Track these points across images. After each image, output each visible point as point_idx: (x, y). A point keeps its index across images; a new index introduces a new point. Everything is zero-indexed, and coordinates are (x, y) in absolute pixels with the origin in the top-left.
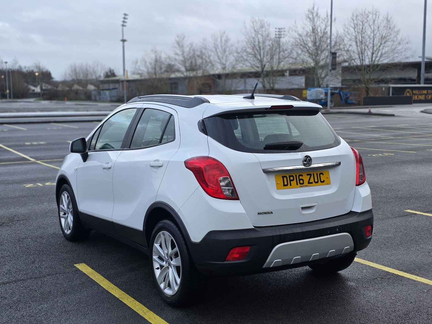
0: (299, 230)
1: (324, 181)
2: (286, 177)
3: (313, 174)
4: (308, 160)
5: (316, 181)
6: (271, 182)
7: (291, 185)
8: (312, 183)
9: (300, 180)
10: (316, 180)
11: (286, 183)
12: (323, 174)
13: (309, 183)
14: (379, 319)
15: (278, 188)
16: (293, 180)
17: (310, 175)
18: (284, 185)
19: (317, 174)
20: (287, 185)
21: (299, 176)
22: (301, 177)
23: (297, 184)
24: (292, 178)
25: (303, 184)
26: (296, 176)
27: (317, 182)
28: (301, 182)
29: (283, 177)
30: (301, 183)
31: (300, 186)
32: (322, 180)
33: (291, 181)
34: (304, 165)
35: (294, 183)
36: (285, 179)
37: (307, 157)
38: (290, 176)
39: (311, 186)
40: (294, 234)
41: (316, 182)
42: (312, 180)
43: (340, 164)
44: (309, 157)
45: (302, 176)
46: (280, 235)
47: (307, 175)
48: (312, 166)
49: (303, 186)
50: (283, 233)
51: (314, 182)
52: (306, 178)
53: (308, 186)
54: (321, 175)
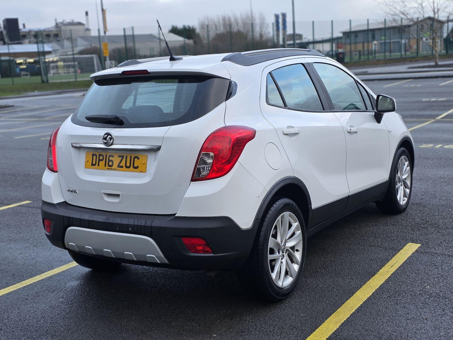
1: (137, 167)
3: (126, 157)
5: (127, 166)
6: (82, 158)
7: (98, 165)
8: (122, 167)
9: (109, 161)
10: (128, 165)
11: (94, 163)
12: (138, 159)
13: (120, 166)
15: (86, 167)
16: (102, 160)
17: (123, 157)
18: (92, 165)
19: (131, 157)
20: (95, 165)
21: (110, 156)
22: (111, 158)
23: (105, 166)
24: (101, 158)
25: (111, 166)
26: (106, 155)
27: (129, 167)
28: (111, 163)
29: (93, 155)
30: (109, 166)
31: (108, 169)
32: (135, 166)
33: (100, 160)
34: (105, 144)
35: (102, 163)
36: (95, 157)
37: (108, 134)
38: (100, 155)
39: (120, 170)
42: (123, 164)
43: (159, 148)
45: (113, 157)
47: (119, 156)
49: (111, 169)
51: (124, 167)
52: (116, 160)
53: (116, 169)
54: (136, 159)
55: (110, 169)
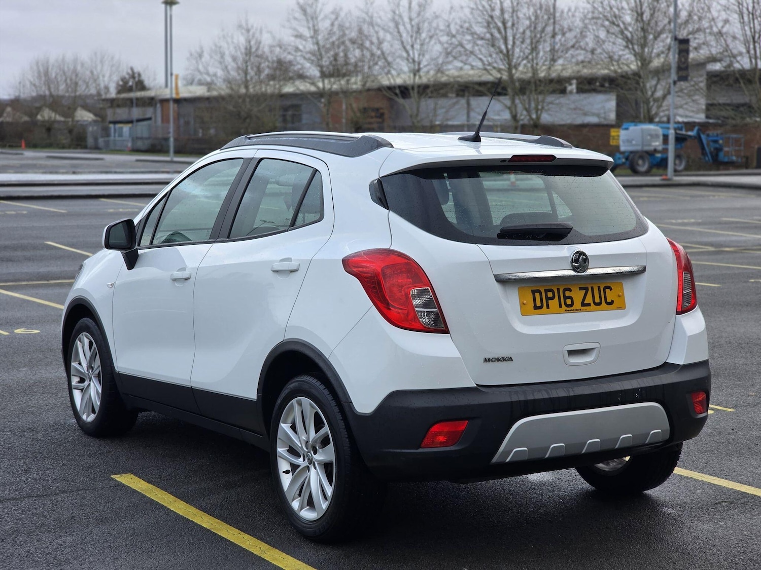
0: (561, 393)
1: (612, 303)
2: (539, 292)
3: (592, 288)
4: (580, 261)
5: (596, 302)
6: (511, 301)
7: (548, 307)
8: (589, 305)
9: (566, 298)
10: (597, 300)
11: (539, 304)
12: (611, 289)
13: (583, 304)
14: (712, 564)
15: (523, 313)
16: (553, 298)
17: (586, 289)
18: (536, 308)
19: (599, 288)
20: (541, 307)
21: (565, 290)
22: (568, 294)
23: (561, 306)
24: (550, 295)
25: (572, 305)
26: (558, 290)
27: (599, 304)
28: (569, 302)
29: (534, 292)
30: (568, 306)
31: (566, 310)
32: (609, 300)
33: (548, 299)
34: (575, 269)
35: (554, 303)
36: (537, 295)
37: (580, 253)
38: (547, 291)
39: (586, 311)
40: (551, 400)
41: (596, 304)
42: (589, 300)
43: (644, 270)
44: (584, 254)
45: (570, 290)
46: (526, 402)
47: (581, 289)
48: (590, 271)
49: (572, 310)
50: (530, 397)
51: (592, 304)
52: (577, 296)
53: (581, 310)
54: (607, 291)
55: (570, 310)
